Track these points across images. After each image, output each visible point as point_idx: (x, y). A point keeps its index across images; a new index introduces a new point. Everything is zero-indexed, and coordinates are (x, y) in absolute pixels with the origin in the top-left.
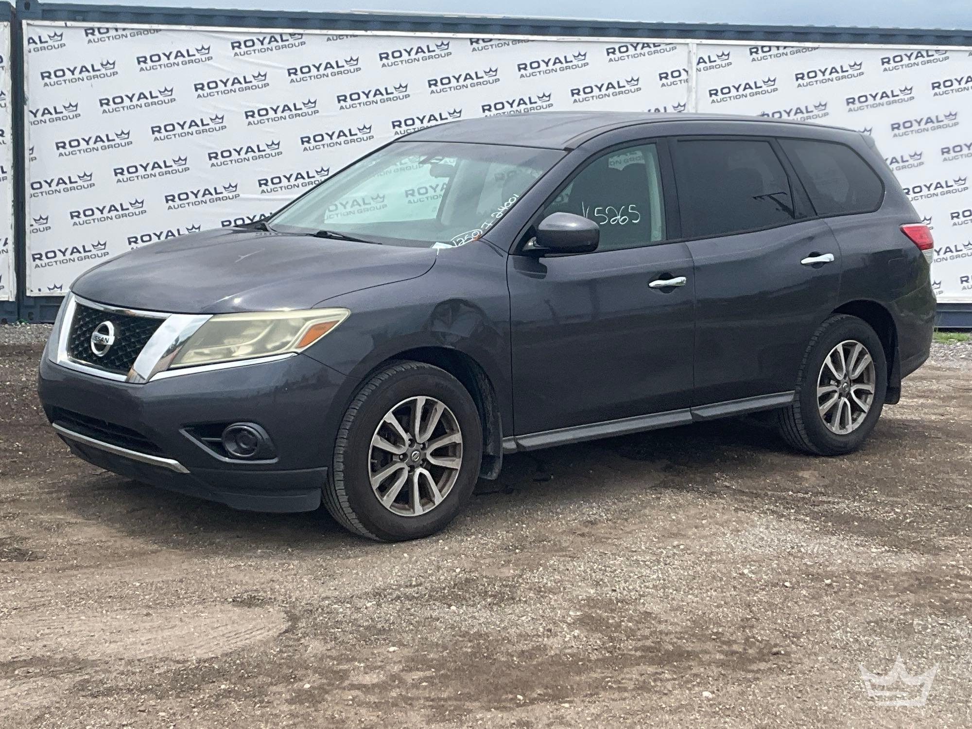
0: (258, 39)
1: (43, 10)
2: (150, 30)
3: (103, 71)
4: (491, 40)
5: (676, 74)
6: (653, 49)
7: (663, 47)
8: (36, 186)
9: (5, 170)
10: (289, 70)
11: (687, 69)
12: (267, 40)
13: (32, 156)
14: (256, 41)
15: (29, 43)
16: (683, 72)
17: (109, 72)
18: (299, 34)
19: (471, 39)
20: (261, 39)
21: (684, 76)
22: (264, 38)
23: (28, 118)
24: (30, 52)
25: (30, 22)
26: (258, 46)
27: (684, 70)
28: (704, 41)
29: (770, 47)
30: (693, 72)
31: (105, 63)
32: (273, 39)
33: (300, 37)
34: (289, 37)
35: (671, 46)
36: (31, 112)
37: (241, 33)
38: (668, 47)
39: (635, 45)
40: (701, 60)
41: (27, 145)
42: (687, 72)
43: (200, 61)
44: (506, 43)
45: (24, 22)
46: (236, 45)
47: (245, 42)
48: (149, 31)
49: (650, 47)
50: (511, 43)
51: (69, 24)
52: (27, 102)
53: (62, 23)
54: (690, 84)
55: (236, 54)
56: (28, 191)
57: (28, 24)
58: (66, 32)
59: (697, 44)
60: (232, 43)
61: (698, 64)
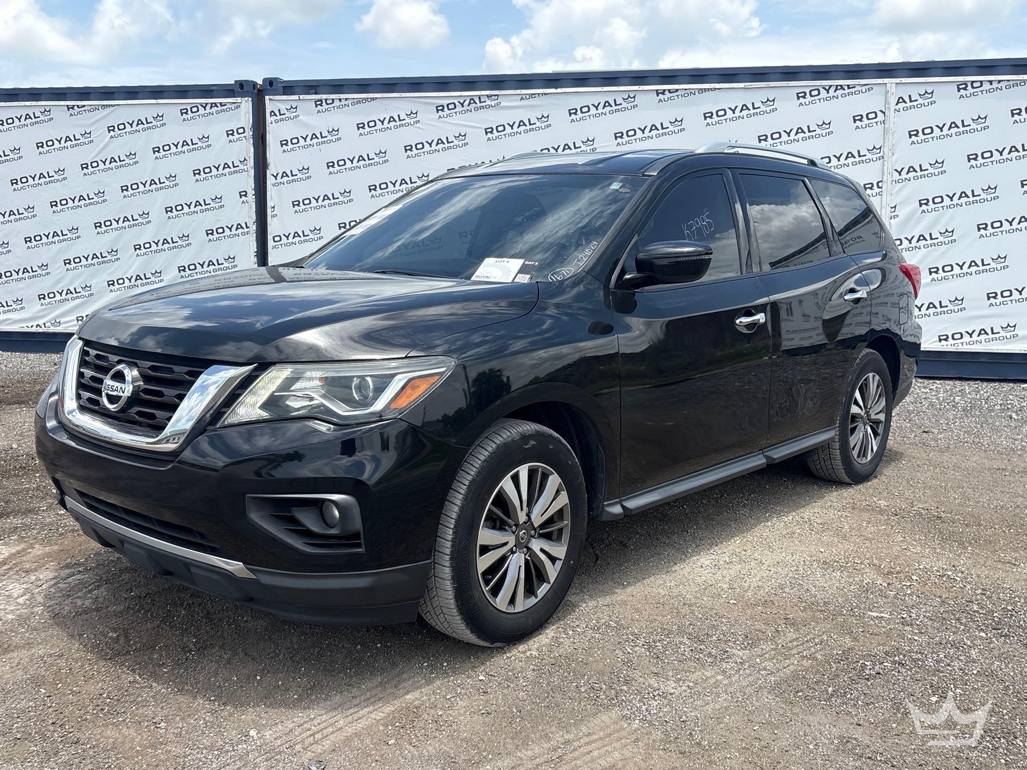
0: (459, 102)
1: (284, 87)
2: (368, 98)
3: (330, 137)
4: (677, 90)
5: (872, 116)
6: (847, 91)
7: (858, 88)
8: (277, 239)
9: (248, 226)
10: (486, 129)
11: (884, 110)
12: (467, 103)
13: (273, 213)
14: (457, 104)
15: (271, 116)
16: (879, 114)
17: (334, 138)
18: (495, 95)
19: (657, 90)
20: (462, 102)
21: (881, 117)
22: (465, 101)
23: (270, 180)
24: (272, 123)
25: (272, 97)
26: (459, 108)
27: (881, 111)
28: (904, 80)
29: (981, 82)
30: (891, 114)
31: (330, 131)
32: (472, 102)
33: (496, 97)
34: (486, 99)
35: (867, 87)
36: (273, 175)
37: (443, 97)
38: (864, 89)
39: (827, 88)
40: (901, 100)
41: (270, 204)
42: (884, 113)
43: (409, 124)
44: (692, 93)
45: (267, 97)
46: (440, 108)
47: (448, 105)
48: (366, 99)
49: (844, 89)
50: (697, 93)
51: (302, 97)
52: (269, 167)
53: (296, 97)
54: (887, 126)
55: (440, 117)
56: (271, 243)
57: (270, 99)
58: (300, 104)
59: (896, 83)
60: (437, 107)
61: (897, 104)
